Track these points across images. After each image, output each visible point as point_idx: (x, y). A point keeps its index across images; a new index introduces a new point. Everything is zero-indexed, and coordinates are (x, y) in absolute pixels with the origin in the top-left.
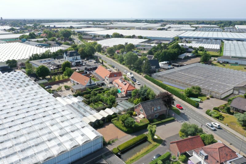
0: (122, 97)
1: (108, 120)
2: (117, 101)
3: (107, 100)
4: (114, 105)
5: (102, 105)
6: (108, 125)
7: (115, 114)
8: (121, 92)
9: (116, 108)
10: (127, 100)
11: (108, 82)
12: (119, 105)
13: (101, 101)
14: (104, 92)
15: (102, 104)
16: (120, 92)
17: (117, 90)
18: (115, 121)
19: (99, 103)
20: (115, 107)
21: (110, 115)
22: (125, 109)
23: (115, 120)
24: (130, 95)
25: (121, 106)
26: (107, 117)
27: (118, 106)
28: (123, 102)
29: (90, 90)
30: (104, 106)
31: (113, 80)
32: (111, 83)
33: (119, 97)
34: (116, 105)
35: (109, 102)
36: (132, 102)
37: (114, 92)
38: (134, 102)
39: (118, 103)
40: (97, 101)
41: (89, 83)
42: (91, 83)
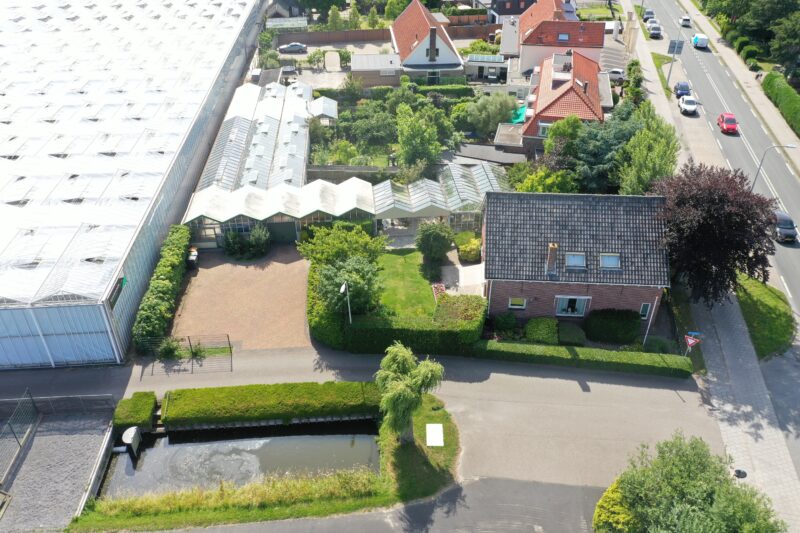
0: (498, 147)
4: (406, 172)
8: (523, 123)
10: (509, 166)
16: (518, 121)
27: (423, 181)
32: (530, 73)
33: (495, 141)
41: (427, 55)
42: (437, 58)
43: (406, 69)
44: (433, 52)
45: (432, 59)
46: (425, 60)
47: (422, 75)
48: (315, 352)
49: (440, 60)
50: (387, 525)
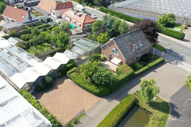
0: (78, 34)
1: (60, 74)
2: (72, 40)
3: (57, 39)
4: (68, 46)
5: (49, 48)
6: (62, 83)
7: (71, 61)
8: (75, 27)
9: (71, 51)
10: (86, 37)
11: (55, 16)
12: (75, 45)
13: (48, 41)
14: (51, 29)
15: (48, 46)
16: (73, 27)
17: (70, 25)
18: (74, 74)
19: (45, 46)
20: (70, 49)
21: (64, 65)
22: (86, 51)
23: (73, 72)
24: (90, 30)
25: (78, 47)
26: (59, 68)
27: (74, 47)
28: (81, 40)
29: (30, 28)
30: (53, 48)
31: (62, 13)
32: (60, 17)
33: (73, 34)
34: (71, 45)
35: (59, 42)
36: (95, 40)
37: (65, 28)
38: (98, 40)
39: (74, 43)
40: (42, 43)
41: (29, 19)
42: (32, 19)
43: (25, 24)
44: (30, 18)
45: (31, 20)
46: (29, 21)
47: (30, 25)
48: (104, 99)
49: (33, 19)
50: (174, 120)
